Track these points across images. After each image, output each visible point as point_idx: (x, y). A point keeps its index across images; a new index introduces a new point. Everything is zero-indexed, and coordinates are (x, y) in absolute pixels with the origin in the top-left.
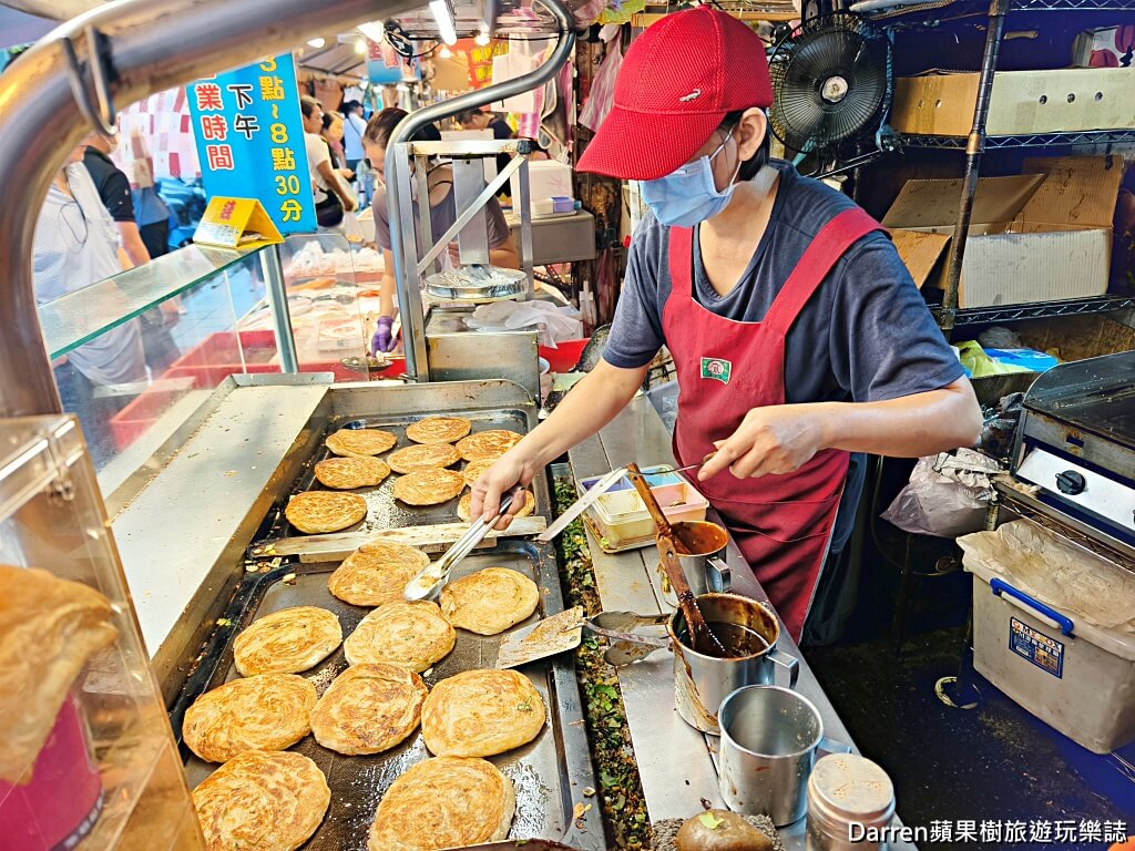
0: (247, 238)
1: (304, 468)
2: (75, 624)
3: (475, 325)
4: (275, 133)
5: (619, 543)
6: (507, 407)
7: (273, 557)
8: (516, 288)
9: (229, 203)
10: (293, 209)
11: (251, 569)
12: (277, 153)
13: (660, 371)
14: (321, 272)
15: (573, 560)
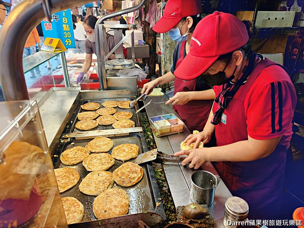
0: (56, 50)
1: (74, 114)
2: (37, 157)
3: (119, 75)
4: (64, 20)
5: (161, 134)
6: (129, 97)
7: (68, 138)
8: (131, 65)
9: (51, 39)
10: (69, 42)
11: (62, 141)
12: (64, 26)
13: (168, 88)
14: (73, 59)
15: (147, 138)
